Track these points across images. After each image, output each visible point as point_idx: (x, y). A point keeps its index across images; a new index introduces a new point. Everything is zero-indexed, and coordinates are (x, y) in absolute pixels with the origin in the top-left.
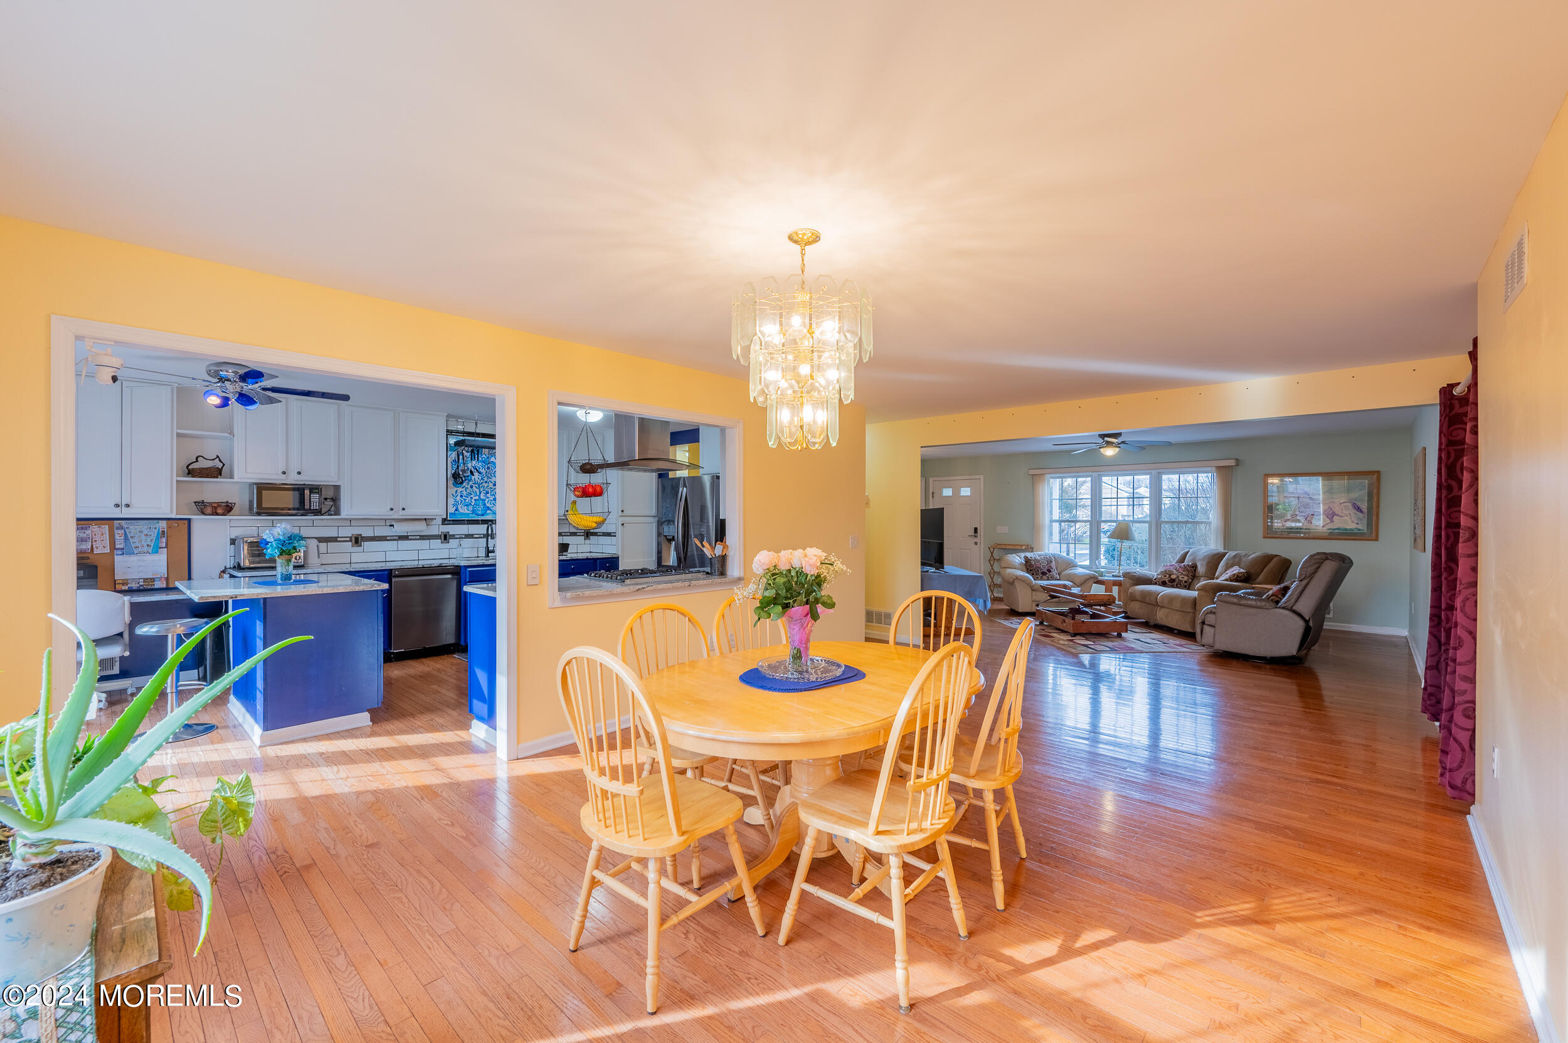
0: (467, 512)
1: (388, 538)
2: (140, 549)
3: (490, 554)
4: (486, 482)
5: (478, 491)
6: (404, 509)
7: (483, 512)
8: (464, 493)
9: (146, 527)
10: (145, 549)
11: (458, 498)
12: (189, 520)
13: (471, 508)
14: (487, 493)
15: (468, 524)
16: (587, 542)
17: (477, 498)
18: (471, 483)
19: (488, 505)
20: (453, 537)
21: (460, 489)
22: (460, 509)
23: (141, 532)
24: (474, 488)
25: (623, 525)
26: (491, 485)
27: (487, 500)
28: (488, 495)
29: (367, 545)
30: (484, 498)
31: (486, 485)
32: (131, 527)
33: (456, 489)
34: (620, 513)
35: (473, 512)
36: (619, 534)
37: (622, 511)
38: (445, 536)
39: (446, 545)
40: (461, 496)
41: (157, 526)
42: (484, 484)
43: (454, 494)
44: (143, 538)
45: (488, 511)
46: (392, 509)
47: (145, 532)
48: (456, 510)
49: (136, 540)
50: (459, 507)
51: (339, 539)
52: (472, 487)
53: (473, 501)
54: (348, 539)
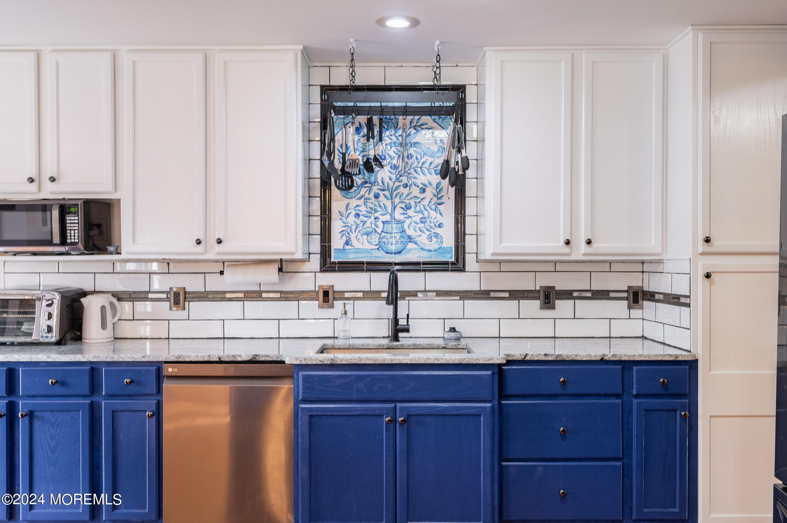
0: (367, 246)
1: (228, 296)
3: (401, 335)
4: (406, 186)
5: (388, 204)
6: (219, 242)
7: (400, 247)
8: (363, 209)
11: (352, 220)
13: (375, 239)
14: (408, 207)
15: (368, 270)
16: (635, 313)
17: (387, 218)
18: (375, 189)
19: (410, 232)
20: (340, 296)
21: (354, 202)
22: (354, 242)
24: (382, 198)
25: (708, 276)
26: (415, 191)
27: (408, 221)
28: (410, 212)
29: (196, 307)
30: (402, 217)
31: (406, 191)
33: (347, 201)
34: (701, 247)
35: (380, 247)
36: (698, 301)
37: (707, 240)
38: (326, 294)
39: (327, 313)
40: (357, 215)
42: (401, 190)
43: (343, 210)
45: (410, 246)
46: (199, 242)
48: (347, 243)
50: (353, 236)
51: (150, 296)
52: (377, 196)
53: (380, 224)
54: (164, 296)
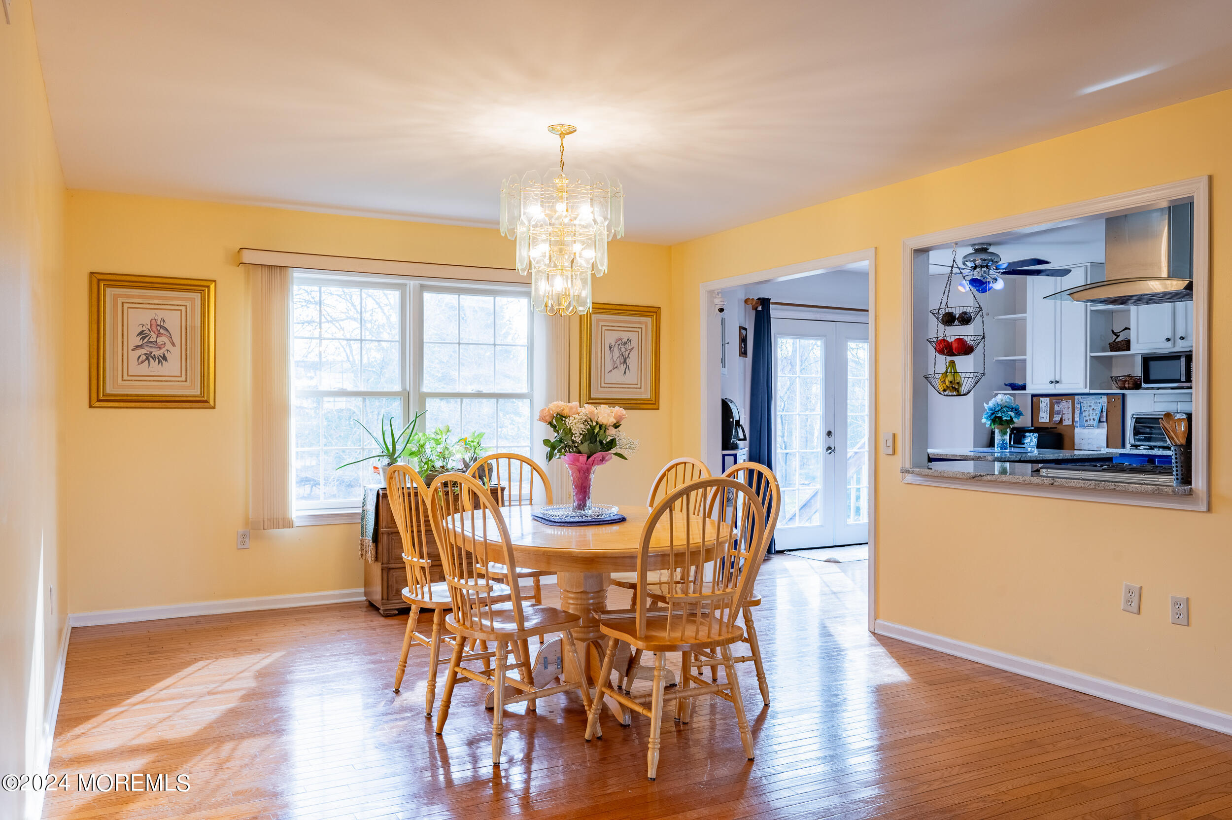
2: (1088, 423)
9: (1093, 402)
10: (1091, 422)
12: (1123, 395)
23: (1090, 406)
32: (1085, 402)
41: (1101, 401)
44: (1091, 412)
47: (1092, 407)
49: (1087, 414)
